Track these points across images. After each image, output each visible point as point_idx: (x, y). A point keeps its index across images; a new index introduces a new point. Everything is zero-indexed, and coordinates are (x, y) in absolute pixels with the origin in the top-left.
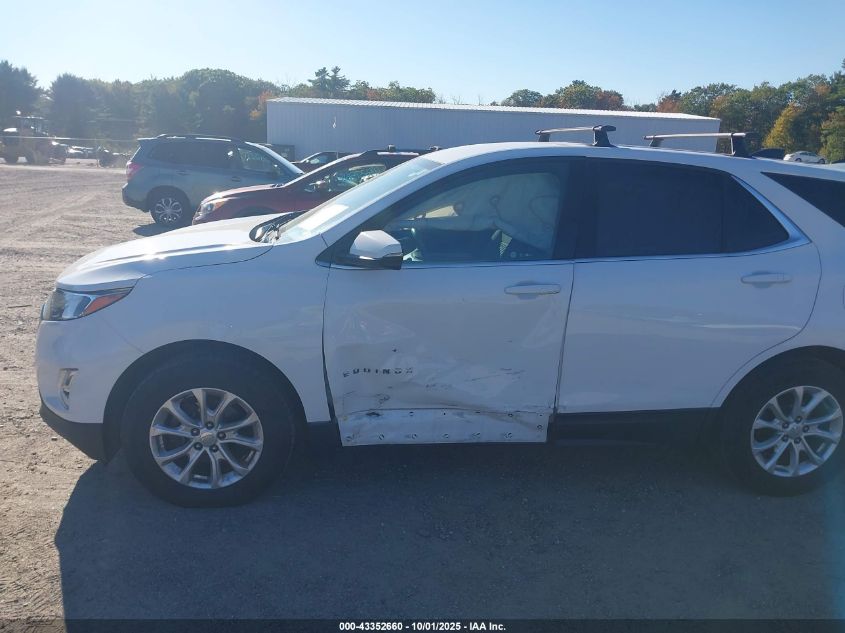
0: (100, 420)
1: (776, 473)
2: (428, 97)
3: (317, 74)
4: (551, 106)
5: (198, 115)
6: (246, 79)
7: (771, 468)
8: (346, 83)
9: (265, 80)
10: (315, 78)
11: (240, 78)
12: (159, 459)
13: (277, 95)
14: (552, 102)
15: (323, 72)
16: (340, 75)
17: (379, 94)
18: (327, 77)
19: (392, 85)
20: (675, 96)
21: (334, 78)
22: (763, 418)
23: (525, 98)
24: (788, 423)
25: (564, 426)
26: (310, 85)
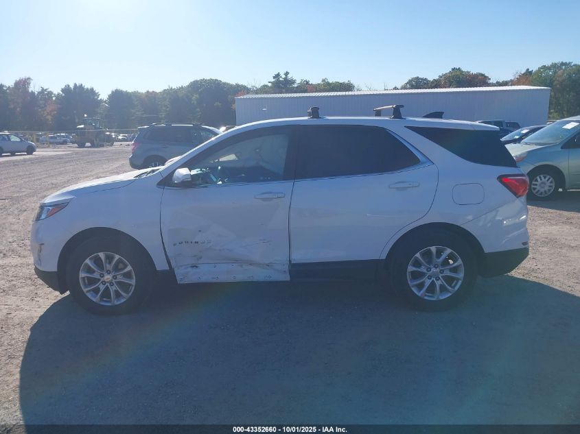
0: (56, 270)
1: (426, 298)
2: (349, 87)
3: (274, 78)
4: (436, 87)
5: (198, 110)
6: (228, 84)
7: (422, 295)
8: (293, 82)
9: (240, 83)
10: (273, 80)
11: (225, 84)
12: (85, 290)
13: (248, 93)
14: (436, 84)
15: (277, 76)
16: (289, 76)
17: (316, 88)
18: (281, 79)
19: (323, 81)
20: (528, 73)
21: (285, 79)
22: (414, 265)
23: (417, 83)
24: (430, 269)
25: (299, 270)
26: (270, 85)
